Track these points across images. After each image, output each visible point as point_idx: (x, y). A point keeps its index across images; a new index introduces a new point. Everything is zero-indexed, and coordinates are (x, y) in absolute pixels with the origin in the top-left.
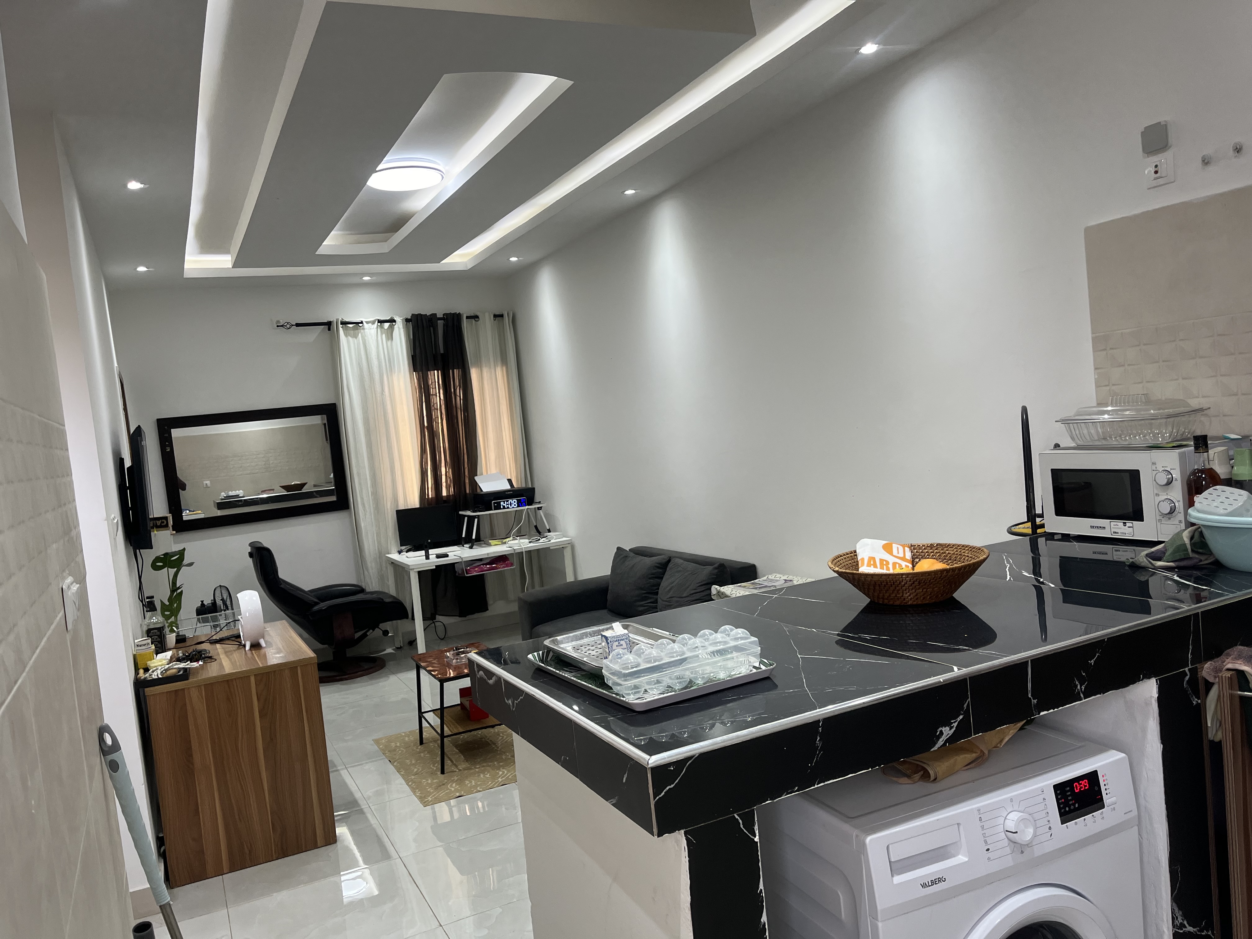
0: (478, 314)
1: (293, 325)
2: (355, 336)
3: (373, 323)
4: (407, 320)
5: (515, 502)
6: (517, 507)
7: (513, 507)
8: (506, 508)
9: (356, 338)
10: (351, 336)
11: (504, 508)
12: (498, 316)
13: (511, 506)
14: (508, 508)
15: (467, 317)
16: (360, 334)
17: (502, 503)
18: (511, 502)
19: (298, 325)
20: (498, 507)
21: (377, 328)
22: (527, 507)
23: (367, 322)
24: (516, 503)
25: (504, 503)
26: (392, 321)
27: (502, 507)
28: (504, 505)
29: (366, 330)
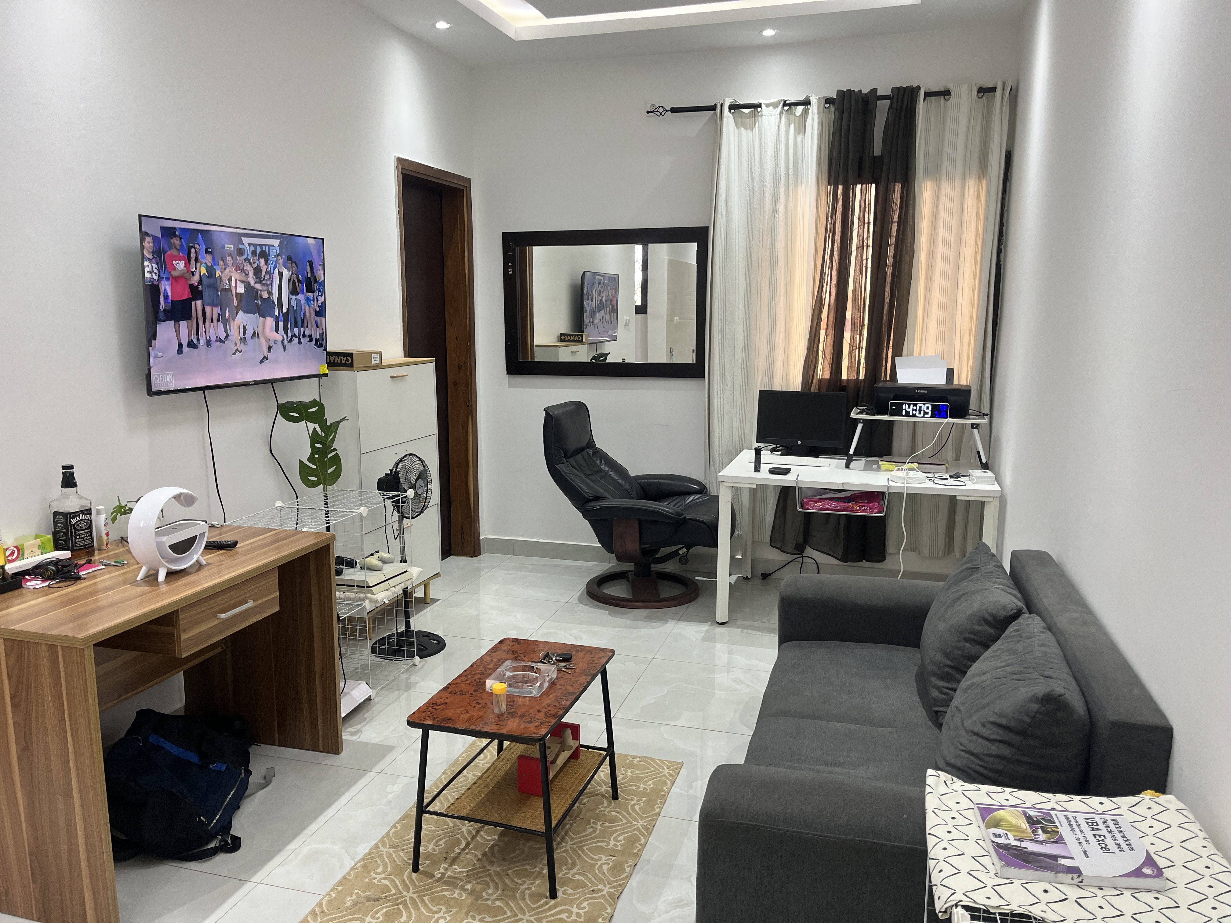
0: (951, 86)
1: (667, 111)
2: (751, 128)
3: (775, 105)
4: (829, 101)
5: (928, 408)
6: (931, 417)
7: (923, 417)
8: (910, 416)
9: (752, 130)
10: (745, 128)
11: (907, 414)
12: (983, 91)
13: (920, 413)
14: (914, 416)
15: (928, 95)
16: (757, 124)
17: (905, 407)
18: (920, 407)
19: (674, 110)
20: (898, 412)
21: (781, 113)
22: (949, 420)
23: (767, 105)
24: (929, 411)
25: (909, 407)
26: (806, 103)
27: (904, 413)
28: (908, 410)
29: (764, 117)
